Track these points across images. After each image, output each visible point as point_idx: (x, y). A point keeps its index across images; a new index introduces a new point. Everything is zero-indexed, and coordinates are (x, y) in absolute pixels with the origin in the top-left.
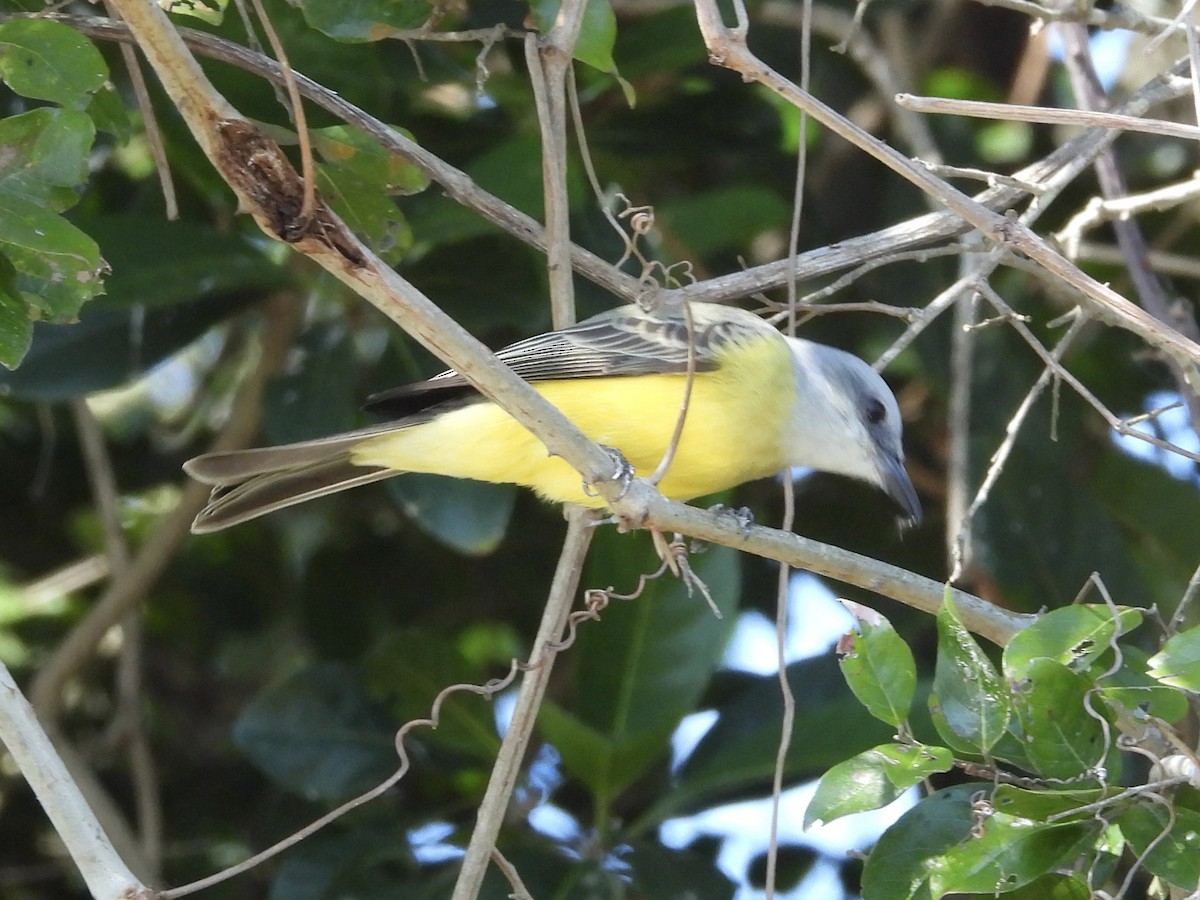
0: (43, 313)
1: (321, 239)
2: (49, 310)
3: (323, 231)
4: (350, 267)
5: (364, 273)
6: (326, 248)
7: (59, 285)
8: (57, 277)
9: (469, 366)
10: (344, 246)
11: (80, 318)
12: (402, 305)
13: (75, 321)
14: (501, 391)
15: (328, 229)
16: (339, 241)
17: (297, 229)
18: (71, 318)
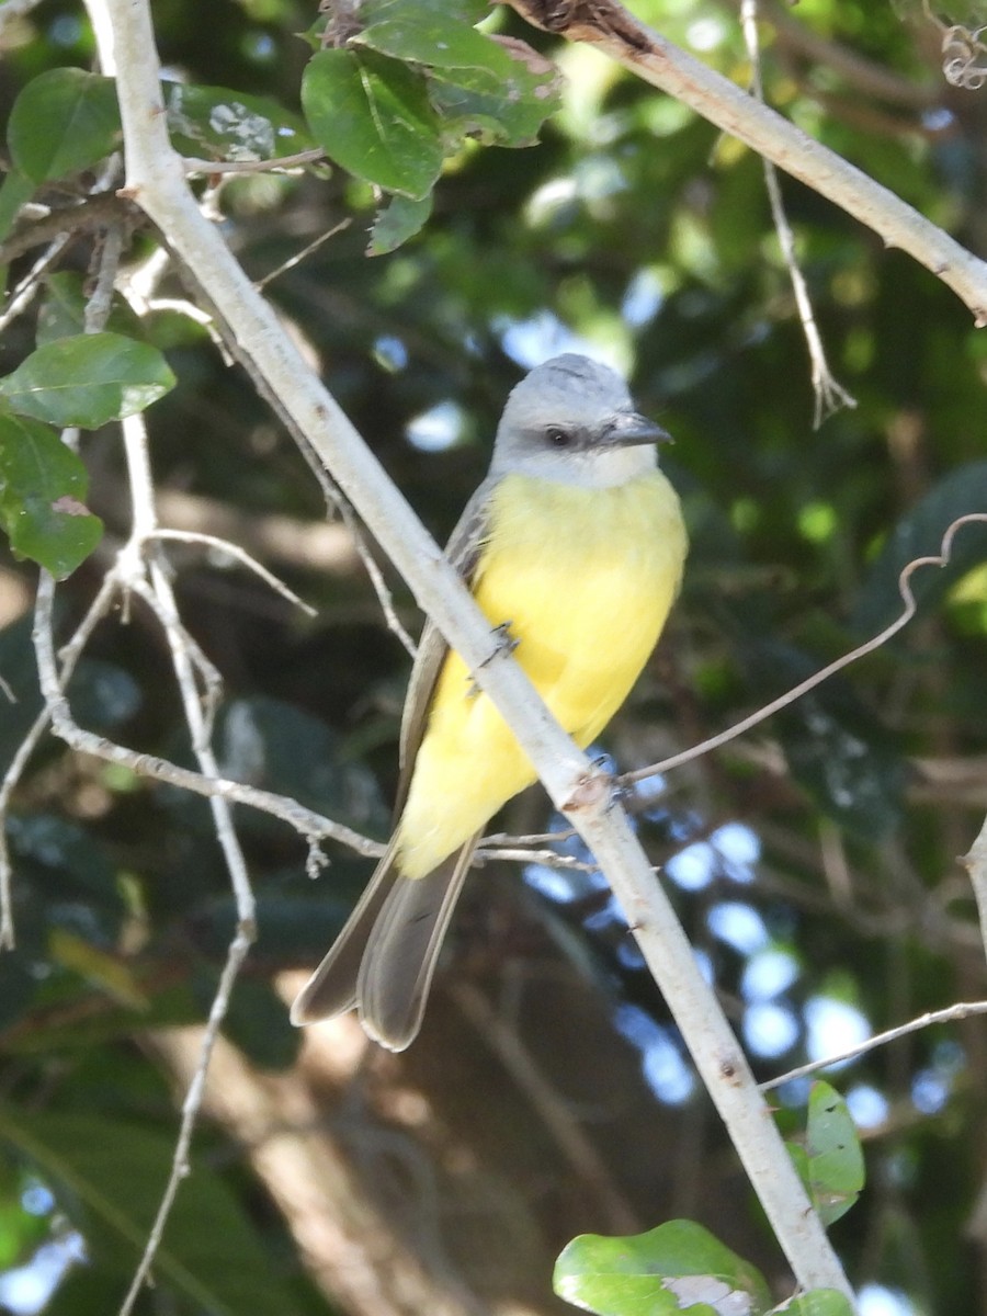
0: (497, 137)
1: (596, 25)
2: (504, 132)
3: (597, 15)
4: (633, 54)
5: (650, 59)
6: (602, 35)
7: (518, 104)
8: (513, 96)
9: (784, 153)
10: (624, 30)
11: (541, 139)
12: (699, 92)
13: (535, 143)
14: (823, 178)
15: (603, 13)
16: (617, 25)
17: (563, 16)
18: (529, 139)
